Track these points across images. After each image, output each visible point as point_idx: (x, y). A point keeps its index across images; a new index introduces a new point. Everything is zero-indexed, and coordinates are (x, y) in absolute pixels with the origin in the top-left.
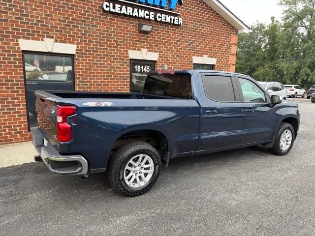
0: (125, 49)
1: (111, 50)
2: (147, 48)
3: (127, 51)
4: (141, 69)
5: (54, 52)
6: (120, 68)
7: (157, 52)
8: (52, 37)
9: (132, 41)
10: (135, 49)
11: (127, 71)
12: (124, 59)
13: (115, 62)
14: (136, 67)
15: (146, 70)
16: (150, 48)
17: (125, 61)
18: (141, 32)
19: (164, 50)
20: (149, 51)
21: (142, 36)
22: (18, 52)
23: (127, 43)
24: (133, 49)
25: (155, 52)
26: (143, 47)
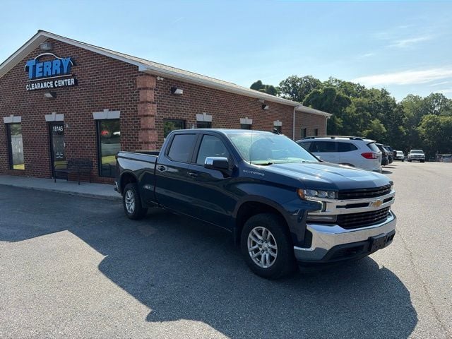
0: (43, 115)
7: (63, 113)
9: (46, 107)
16: (57, 111)
19: (68, 110)
21: (52, 102)
23: (43, 110)
24: (47, 114)
26: (53, 111)
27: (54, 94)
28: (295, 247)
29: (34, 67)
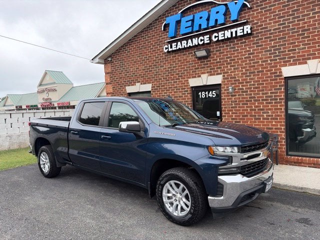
0: (186, 79)
1: (175, 82)
2: (208, 72)
3: (188, 80)
4: (206, 95)
5: (140, 91)
6: (182, 97)
7: (221, 74)
8: (139, 82)
9: (191, 70)
10: (195, 77)
11: (188, 99)
12: (185, 89)
13: (177, 92)
14: (200, 93)
15: (211, 96)
16: (211, 72)
17: (186, 90)
18: (200, 58)
19: (230, 69)
20: (211, 75)
21: (201, 62)
22: (125, 94)
23: (187, 73)
24: (193, 77)
25: (218, 74)
26: (203, 73)
27: (208, 52)
28: (209, 197)
29: (178, 23)
